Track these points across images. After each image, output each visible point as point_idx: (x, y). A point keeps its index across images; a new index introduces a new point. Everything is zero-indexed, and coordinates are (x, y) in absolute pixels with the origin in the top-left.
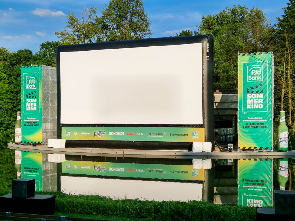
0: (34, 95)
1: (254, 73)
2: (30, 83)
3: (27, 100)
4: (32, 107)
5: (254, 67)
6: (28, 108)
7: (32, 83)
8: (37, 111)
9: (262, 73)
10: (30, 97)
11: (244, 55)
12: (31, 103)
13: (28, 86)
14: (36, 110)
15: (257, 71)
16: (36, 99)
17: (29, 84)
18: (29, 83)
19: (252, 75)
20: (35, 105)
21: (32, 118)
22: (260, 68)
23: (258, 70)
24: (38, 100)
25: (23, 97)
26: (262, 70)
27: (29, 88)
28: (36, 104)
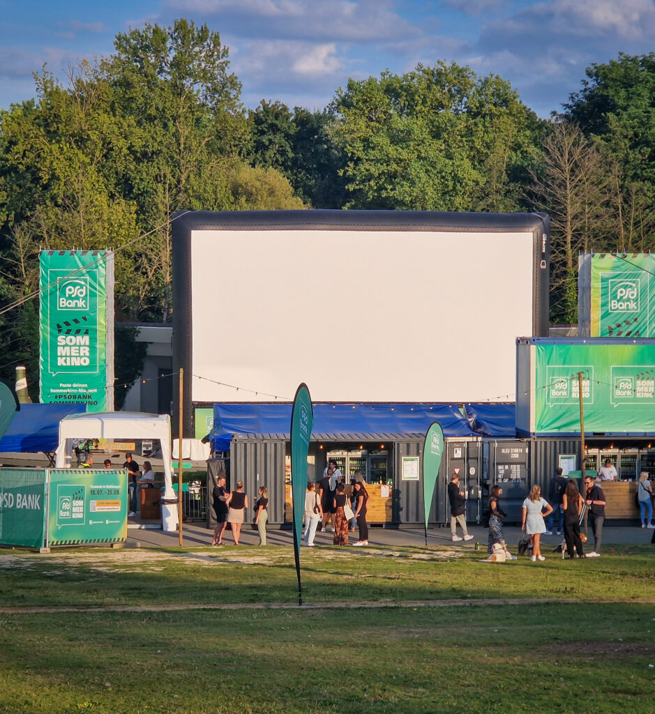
0: (83, 325)
1: (622, 295)
2: (70, 295)
3: (61, 338)
4: (76, 357)
5: (621, 282)
6: (64, 358)
7: (77, 295)
8: (92, 366)
9: (637, 295)
10: (68, 332)
11: (603, 256)
12: (70, 346)
13: (63, 303)
14: (87, 363)
15: (629, 291)
16: (87, 338)
17: (66, 298)
18: (67, 296)
19: (618, 298)
20: (85, 351)
21: (74, 385)
22: (634, 285)
23: (630, 289)
24: (93, 340)
25: (47, 330)
26: (637, 290)
27: (66, 307)
28: (88, 349)
